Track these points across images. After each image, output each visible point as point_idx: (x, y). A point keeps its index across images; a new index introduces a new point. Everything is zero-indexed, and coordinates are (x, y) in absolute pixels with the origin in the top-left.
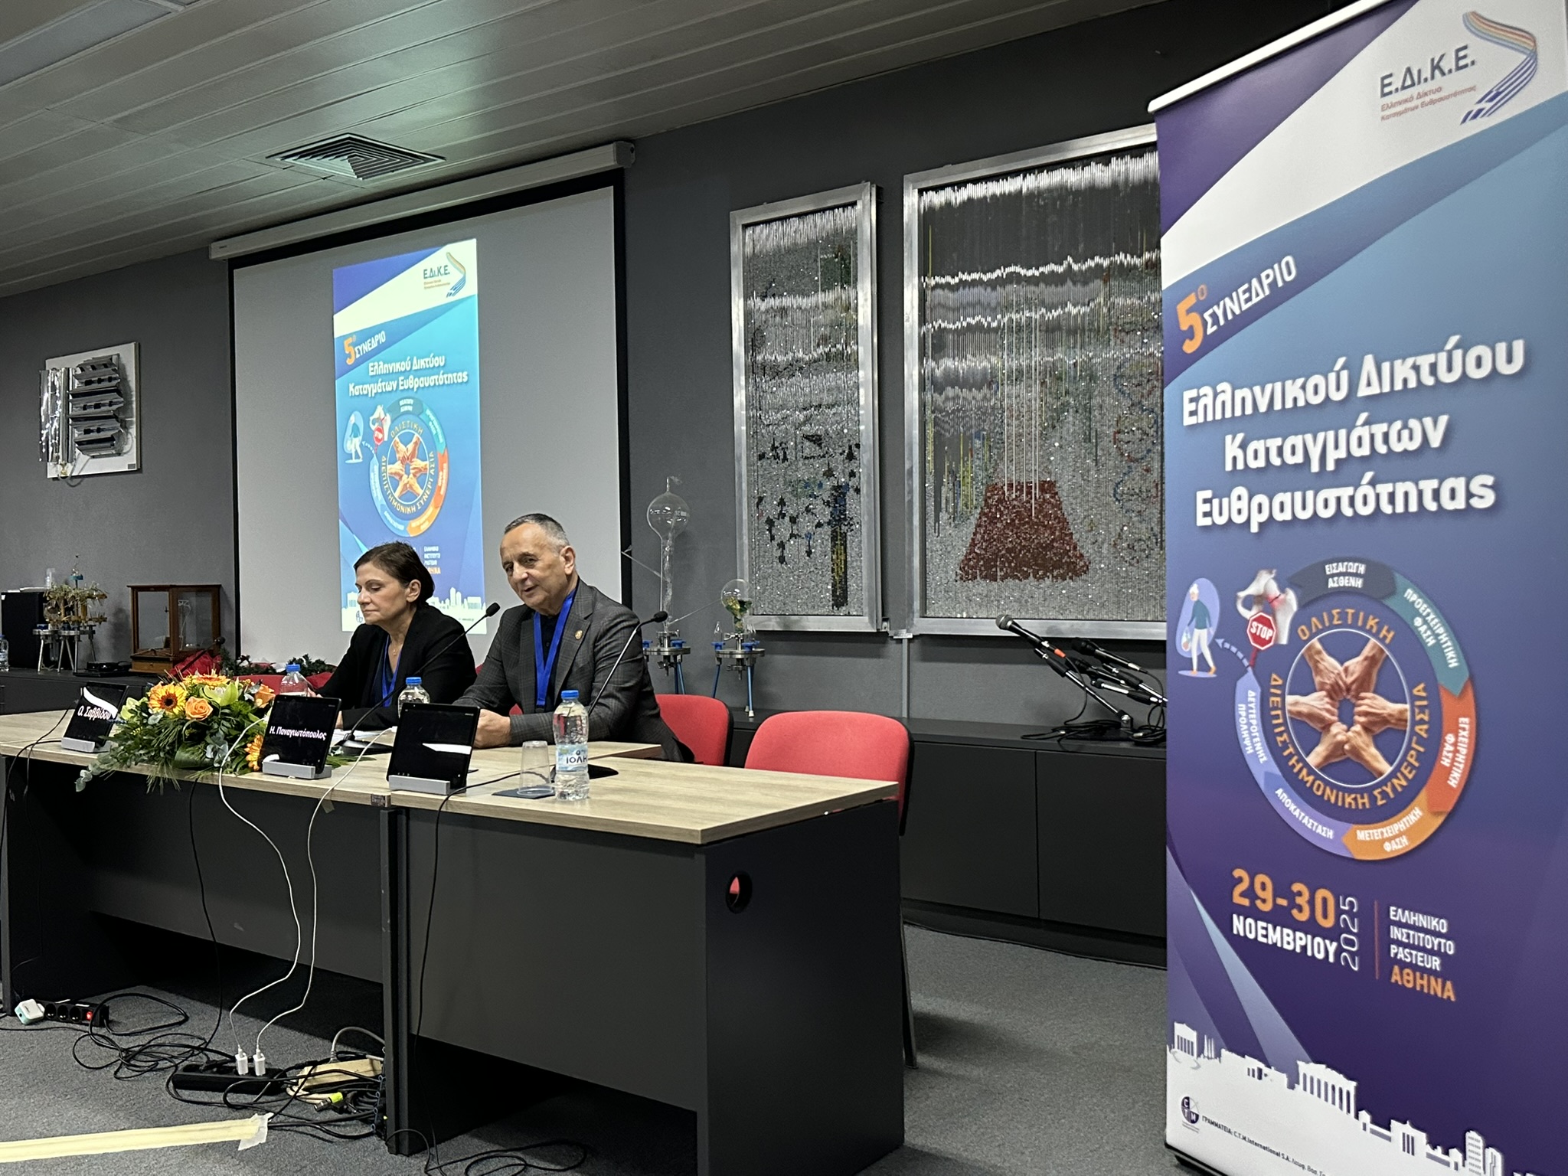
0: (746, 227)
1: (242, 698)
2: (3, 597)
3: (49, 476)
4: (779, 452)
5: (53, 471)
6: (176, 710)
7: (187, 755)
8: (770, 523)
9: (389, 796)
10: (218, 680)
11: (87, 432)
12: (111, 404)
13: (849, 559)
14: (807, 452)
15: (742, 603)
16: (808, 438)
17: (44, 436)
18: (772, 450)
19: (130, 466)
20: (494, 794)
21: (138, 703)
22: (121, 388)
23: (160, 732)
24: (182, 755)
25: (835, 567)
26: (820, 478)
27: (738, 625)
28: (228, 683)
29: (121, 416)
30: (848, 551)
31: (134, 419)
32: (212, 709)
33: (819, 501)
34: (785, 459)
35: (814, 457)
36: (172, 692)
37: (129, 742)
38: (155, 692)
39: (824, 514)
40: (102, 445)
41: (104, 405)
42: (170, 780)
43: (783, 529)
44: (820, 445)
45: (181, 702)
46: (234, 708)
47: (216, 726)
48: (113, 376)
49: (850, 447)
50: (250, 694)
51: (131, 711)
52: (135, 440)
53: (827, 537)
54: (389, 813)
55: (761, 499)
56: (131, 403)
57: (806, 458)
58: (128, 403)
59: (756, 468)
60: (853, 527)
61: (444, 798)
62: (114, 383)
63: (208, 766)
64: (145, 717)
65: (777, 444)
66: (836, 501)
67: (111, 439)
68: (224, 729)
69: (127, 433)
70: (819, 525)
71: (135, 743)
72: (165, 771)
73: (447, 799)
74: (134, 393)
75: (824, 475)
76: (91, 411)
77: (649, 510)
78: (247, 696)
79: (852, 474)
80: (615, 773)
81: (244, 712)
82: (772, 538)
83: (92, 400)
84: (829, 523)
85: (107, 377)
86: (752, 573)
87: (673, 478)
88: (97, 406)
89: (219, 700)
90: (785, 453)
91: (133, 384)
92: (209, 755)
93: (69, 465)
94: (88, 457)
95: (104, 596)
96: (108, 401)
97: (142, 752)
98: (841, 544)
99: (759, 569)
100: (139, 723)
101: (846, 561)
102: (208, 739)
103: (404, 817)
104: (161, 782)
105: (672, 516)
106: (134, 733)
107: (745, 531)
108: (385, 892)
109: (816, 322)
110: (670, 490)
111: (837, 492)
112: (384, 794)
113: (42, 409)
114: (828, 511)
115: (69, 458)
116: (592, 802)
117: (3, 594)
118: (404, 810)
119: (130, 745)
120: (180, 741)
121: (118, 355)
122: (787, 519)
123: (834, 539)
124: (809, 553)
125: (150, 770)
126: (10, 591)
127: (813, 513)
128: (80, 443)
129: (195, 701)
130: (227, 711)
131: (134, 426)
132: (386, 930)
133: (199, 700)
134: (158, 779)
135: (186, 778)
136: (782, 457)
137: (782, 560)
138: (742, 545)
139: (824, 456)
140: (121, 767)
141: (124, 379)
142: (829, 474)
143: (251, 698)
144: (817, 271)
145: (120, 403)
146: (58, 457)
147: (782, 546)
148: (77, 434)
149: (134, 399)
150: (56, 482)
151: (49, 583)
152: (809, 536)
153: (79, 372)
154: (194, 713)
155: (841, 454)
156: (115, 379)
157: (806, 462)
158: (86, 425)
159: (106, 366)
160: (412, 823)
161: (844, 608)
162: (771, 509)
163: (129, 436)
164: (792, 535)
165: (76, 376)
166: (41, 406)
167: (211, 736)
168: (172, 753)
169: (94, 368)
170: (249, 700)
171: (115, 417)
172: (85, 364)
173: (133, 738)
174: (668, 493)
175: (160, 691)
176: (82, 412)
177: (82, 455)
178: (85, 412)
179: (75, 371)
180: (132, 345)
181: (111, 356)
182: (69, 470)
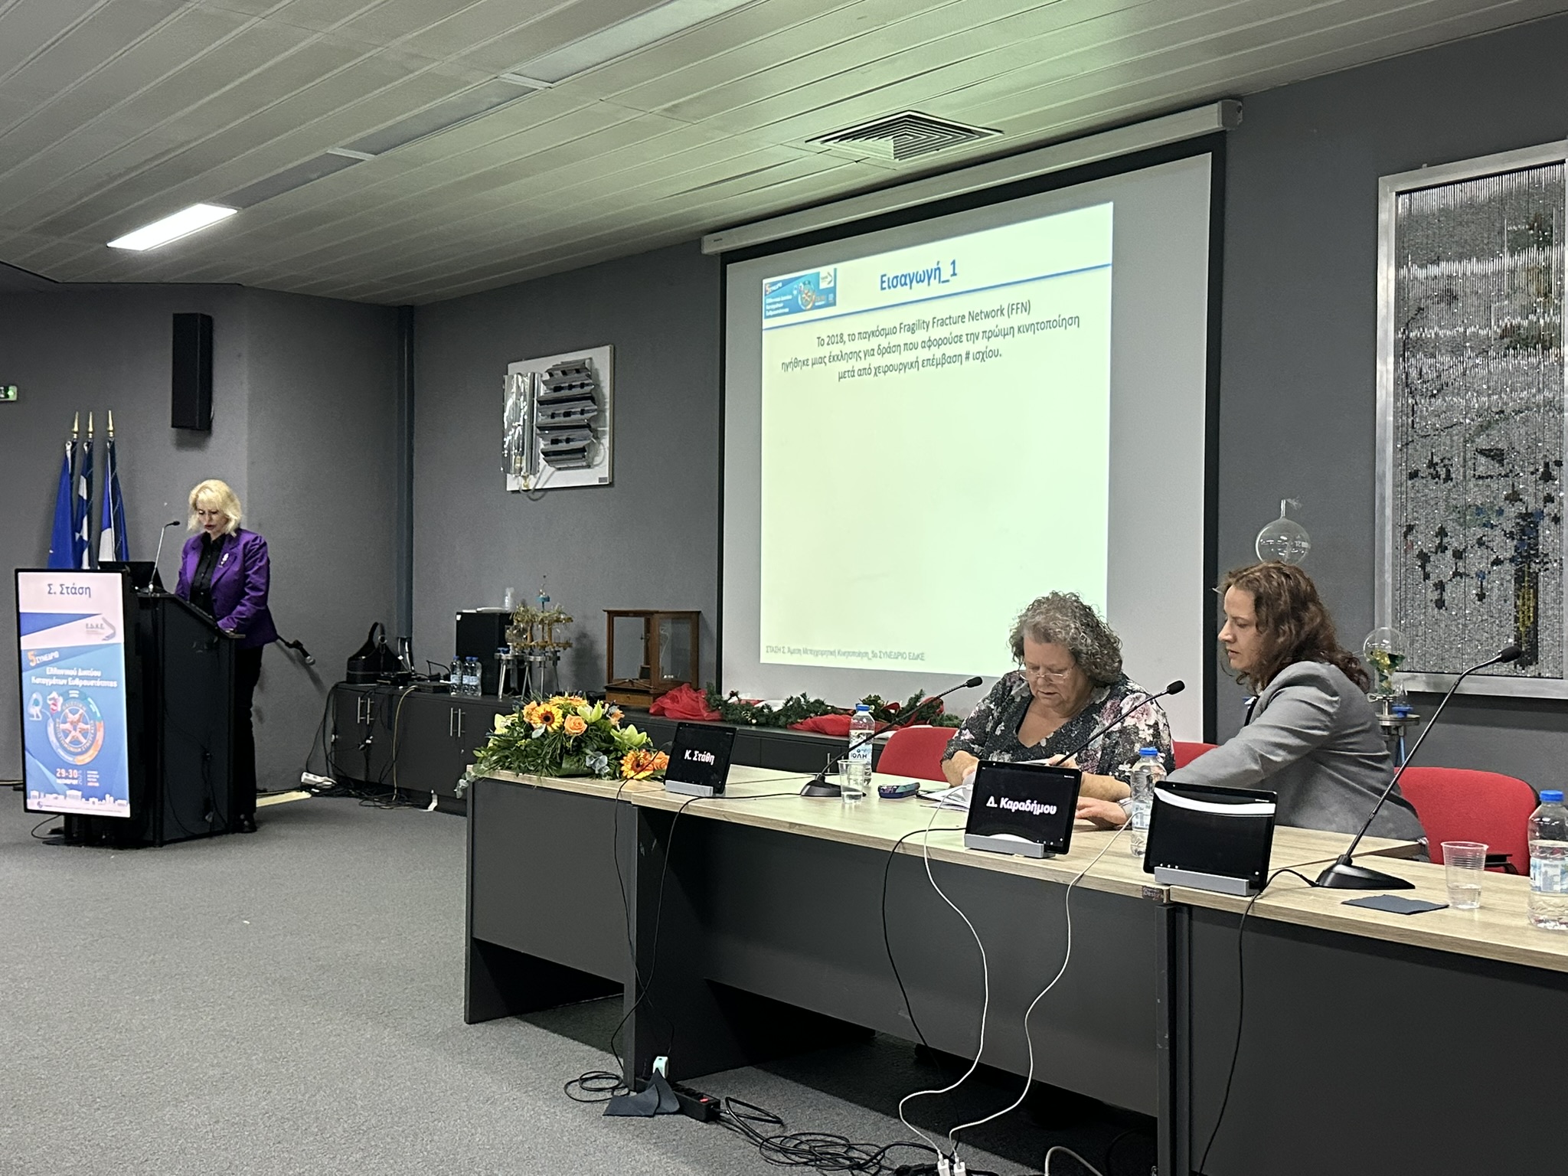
0: (1399, 194)
2: (459, 617)
3: (509, 489)
4: (1439, 471)
5: (513, 483)
8: (1424, 558)
9: (1169, 890)
11: (555, 442)
12: (582, 412)
13: (1541, 606)
14: (1481, 470)
15: (1392, 657)
16: (1482, 452)
17: (507, 443)
18: (1429, 467)
19: (601, 480)
22: (594, 395)
25: (1520, 615)
26: (1501, 503)
27: (1384, 684)
29: (593, 426)
30: (1541, 595)
31: (607, 429)
33: (1498, 531)
34: (1448, 478)
35: (1492, 477)
39: (1507, 549)
40: (569, 456)
41: (575, 413)
43: (1443, 566)
44: (1501, 462)
48: (586, 382)
49: (1547, 465)
52: (608, 451)
53: (1508, 578)
54: (1168, 910)
55: (1410, 528)
56: (604, 411)
57: (1480, 477)
58: (602, 411)
59: (1404, 489)
60: (1549, 566)
62: (587, 389)
65: (1436, 460)
66: (1523, 532)
67: (583, 450)
69: (600, 443)
70: (1497, 562)
74: (608, 400)
75: (1506, 499)
76: (560, 420)
77: (1259, 539)
79: (1549, 499)
82: (1427, 577)
83: (562, 408)
84: (1512, 560)
85: (579, 383)
86: (1396, 620)
88: (567, 414)
90: (1448, 471)
91: (606, 390)
93: (531, 477)
94: (553, 469)
95: (570, 620)
96: (579, 410)
98: (1530, 587)
99: (1406, 615)
101: (1536, 608)
103: (1186, 916)
105: (1289, 548)
107: (1388, 567)
109: (1501, 308)
110: (1287, 516)
111: (1524, 520)
113: (506, 414)
114: (1511, 544)
115: (533, 469)
117: (458, 613)
118: (1186, 909)
121: (591, 359)
122: (1449, 553)
123: (1519, 579)
124: (1481, 597)
126: (464, 611)
127: (1487, 547)
128: (546, 454)
131: (607, 437)
136: (1443, 477)
137: (1440, 604)
138: (1383, 585)
139: (1506, 476)
141: (597, 385)
142: (1514, 497)
144: (1503, 246)
145: (593, 411)
146: (521, 469)
147: (1440, 586)
148: (542, 444)
149: (608, 406)
150: (517, 495)
152: (1481, 575)
153: (547, 377)
155: (1532, 473)
156: (588, 385)
157: (1481, 482)
158: (555, 434)
159: (578, 371)
161: (1532, 668)
162: (1424, 541)
163: (601, 447)
164: (1456, 574)
165: (544, 382)
166: (504, 412)
169: (564, 373)
171: (588, 426)
172: (556, 368)
174: (1282, 519)
176: (550, 420)
177: (548, 467)
178: (553, 421)
179: (542, 376)
180: (607, 348)
181: (585, 360)
182: (532, 483)
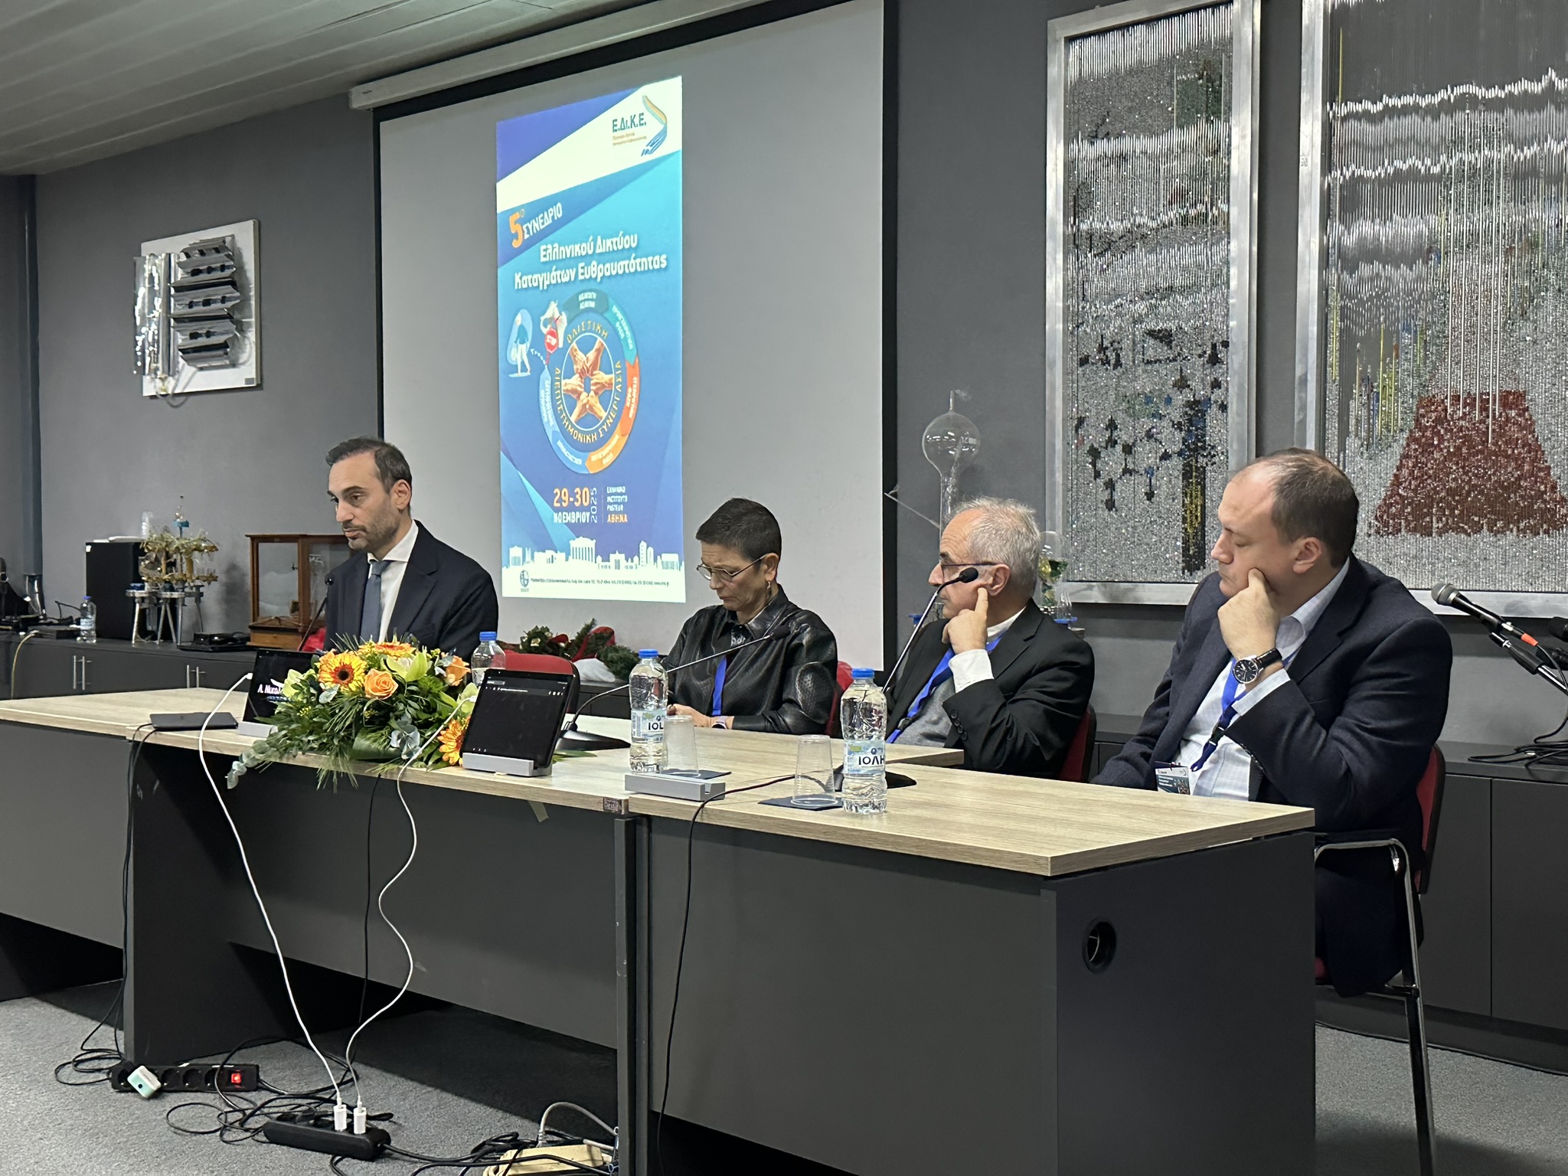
0: (1070, 40)
1: (431, 672)
2: (88, 549)
3: (146, 394)
4: (1108, 355)
5: (150, 387)
6: (353, 686)
7: (368, 743)
8: (1094, 453)
9: (627, 801)
10: (402, 648)
11: (194, 336)
12: (223, 300)
13: (1208, 504)
14: (1150, 354)
15: (1054, 564)
16: (1151, 333)
17: (140, 343)
18: (1099, 352)
19: (248, 381)
20: (760, 803)
21: (303, 677)
22: (236, 278)
23: (333, 715)
24: (362, 742)
25: (1188, 516)
26: (1169, 389)
27: (1047, 594)
28: (414, 653)
29: (237, 316)
30: (1208, 492)
31: (253, 320)
32: (397, 686)
33: (1165, 423)
34: (1118, 364)
35: (1160, 361)
36: (347, 662)
37: (294, 726)
38: (326, 662)
39: (1173, 440)
40: (211, 353)
41: (215, 301)
42: (346, 775)
43: (1112, 462)
44: (1169, 344)
45: (358, 674)
46: (422, 684)
47: (401, 707)
48: (227, 264)
49: (1214, 346)
50: (442, 667)
51: (295, 686)
52: (254, 349)
53: (1176, 473)
54: (626, 822)
55: (1081, 421)
56: (248, 299)
57: (1149, 362)
58: (245, 299)
59: (1075, 377)
60: (1216, 459)
61: (699, 805)
62: (227, 272)
63: (394, 758)
64: (313, 695)
65: (1106, 343)
66: (1190, 421)
67: (224, 346)
68: (411, 710)
69: (244, 337)
70: (1166, 456)
71: (303, 727)
72: (340, 763)
73: (703, 806)
74: (253, 286)
75: (1174, 386)
76: (199, 310)
77: (926, 435)
78: (438, 671)
79: (1216, 384)
80: (914, 783)
81: (435, 690)
82: (1097, 475)
83: (199, 296)
84: (1180, 454)
85: (219, 265)
86: (1067, 523)
87: (958, 391)
88: (207, 303)
89: (405, 674)
90: (1118, 355)
91: (251, 274)
92: (395, 743)
93: (171, 378)
94: (193, 369)
95: (213, 549)
96: (220, 297)
97: (311, 738)
98: (1198, 483)
99: (1078, 518)
100: (305, 701)
101: (1203, 507)
102: (393, 723)
103: (645, 829)
104: (335, 777)
105: (956, 444)
106: (301, 714)
107: (1058, 464)
108: (620, 924)
109: (1169, 171)
110: (955, 410)
111: (1192, 409)
112: (619, 798)
113: (138, 308)
114: (1179, 436)
115: (171, 370)
116: (891, 818)
117: (87, 544)
118: (645, 820)
119: (294, 730)
120: (359, 725)
121: (233, 236)
122: (1119, 448)
123: (1186, 475)
124: (1150, 495)
125: (321, 763)
126: (96, 541)
127: (1156, 440)
128: (184, 351)
129: (376, 674)
130: (414, 688)
131: (254, 329)
132: (622, 974)
133: (380, 673)
134: (330, 773)
135: (367, 772)
136: (1113, 362)
137: (1110, 505)
138: (1054, 484)
139: (1175, 360)
140: (281, 758)
141: (241, 269)
142: (1182, 384)
143: (443, 672)
144: (1172, 99)
145: (236, 298)
146: (157, 369)
147: (1110, 485)
148: (180, 339)
149: (252, 293)
150: (154, 401)
151: (144, 532)
152: (1150, 472)
153: (183, 258)
154: (375, 690)
155: (1200, 356)
156: (229, 267)
157: (1149, 367)
158: (194, 327)
159: (217, 250)
160: (654, 836)
162: (1095, 436)
163: (247, 342)
164: (1126, 471)
165: (180, 264)
166: (135, 304)
167: (396, 719)
168: (348, 740)
169: (202, 253)
170: (440, 675)
171: (229, 317)
172: (193, 247)
173: (299, 719)
174: (951, 413)
175: (330, 661)
176: (187, 310)
177: (186, 366)
178: (191, 310)
179: (179, 258)
180: (251, 223)
181: (224, 237)
182: (171, 386)
